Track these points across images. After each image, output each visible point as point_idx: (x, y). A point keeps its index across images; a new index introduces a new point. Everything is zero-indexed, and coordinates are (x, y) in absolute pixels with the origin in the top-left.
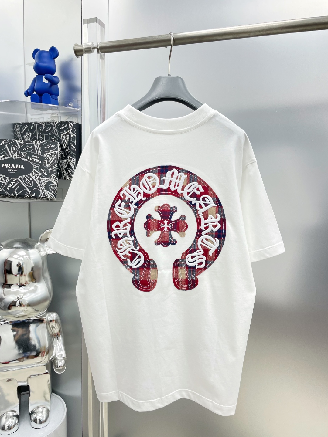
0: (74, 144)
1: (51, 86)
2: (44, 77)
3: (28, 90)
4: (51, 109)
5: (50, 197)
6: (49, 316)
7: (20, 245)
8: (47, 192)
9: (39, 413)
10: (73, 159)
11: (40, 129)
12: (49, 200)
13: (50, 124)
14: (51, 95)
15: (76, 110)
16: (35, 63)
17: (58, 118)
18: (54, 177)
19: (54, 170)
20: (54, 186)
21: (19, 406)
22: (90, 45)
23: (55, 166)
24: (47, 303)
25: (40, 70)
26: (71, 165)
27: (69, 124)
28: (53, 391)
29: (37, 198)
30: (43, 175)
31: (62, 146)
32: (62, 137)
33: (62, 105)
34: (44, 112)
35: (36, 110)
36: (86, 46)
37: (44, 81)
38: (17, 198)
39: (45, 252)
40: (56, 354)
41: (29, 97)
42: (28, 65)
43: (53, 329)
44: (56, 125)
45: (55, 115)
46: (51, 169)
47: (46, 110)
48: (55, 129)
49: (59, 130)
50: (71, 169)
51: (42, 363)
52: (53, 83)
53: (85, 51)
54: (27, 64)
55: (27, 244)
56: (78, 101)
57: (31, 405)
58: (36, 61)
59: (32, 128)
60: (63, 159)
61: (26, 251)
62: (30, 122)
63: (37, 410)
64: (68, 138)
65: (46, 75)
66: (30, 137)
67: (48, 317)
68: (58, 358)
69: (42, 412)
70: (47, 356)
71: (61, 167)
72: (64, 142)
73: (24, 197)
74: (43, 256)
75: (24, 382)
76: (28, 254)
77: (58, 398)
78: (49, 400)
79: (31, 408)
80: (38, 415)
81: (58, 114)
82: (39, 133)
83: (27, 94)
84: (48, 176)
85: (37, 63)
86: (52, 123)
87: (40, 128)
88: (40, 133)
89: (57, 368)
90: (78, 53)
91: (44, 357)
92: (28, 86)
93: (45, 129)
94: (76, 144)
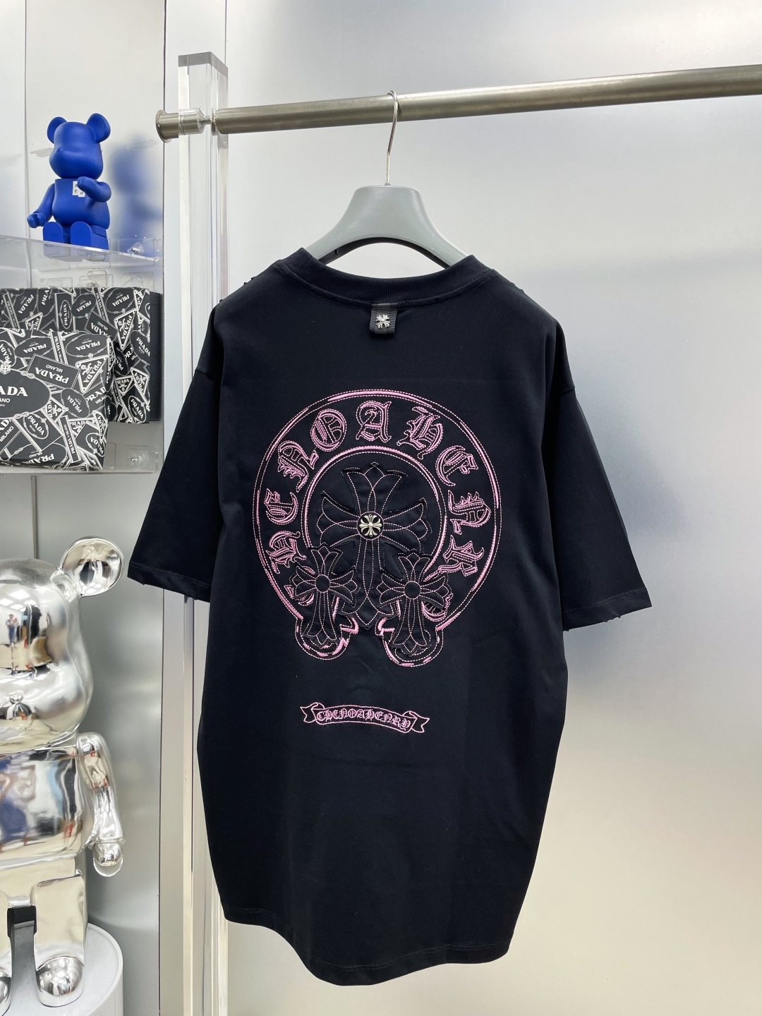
0: (144, 340)
1: (92, 204)
2: (75, 183)
3: (38, 214)
4: (90, 257)
5: (89, 463)
6: (84, 741)
7: (14, 574)
8: (81, 452)
9: (58, 970)
10: (143, 376)
11: (63, 305)
12: (86, 470)
13: (88, 293)
14: (90, 224)
15: (150, 261)
16: (56, 151)
17: (107, 280)
18: (97, 415)
19: (99, 401)
20: (98, 438)
21: (10, 954)
22: (195, 115)
23: (101, 392)
24: (79, 712)
25: (67, 168)
26: (139, 388)
27: (135, 294)
28: (93, 917)
29: (57, 465)
30: (72, 412)
31: (116, 345)
32: (116, 323)
33: (116, 249)
34: (73, 265)
35: (53, 260)
36: (185, 116)
37: (74, 194)
38: (11, 464)
39: (75, 593)
40: (98, 832)
41: (40, 229)
42: (35, 155)
43: (92, 774)
44: (102, 295)
45: (98, 273)
46: (91, 398)
47: (78, 259)
48: (100, 304)
49: (109, 306)
50: (137, 399)
51: (66, 854)
52: (97, 197)
53: (183, 129)
54: (32, 153)
55: (31, 574)
56: (155, 242)
57: (40, 952)
58: (58, 147)
59: (45, 302)
60: (119, 374)
61: (30, 589)
62: (39, 288)
63: (55, 964)
64: (132, 326)
65: (81, 178)
66: (39, 323)
67: (81, 744)
68: (105, 839)
69: (65, 968)
70: (79, 835)
71: (113, 393)
72: (121, 336)
73: (27, 463)
74: (70, 601)
75: (25, 898)
76: (34, 597)
77: (101, 934)
78: (81, 938)
79: (39, 961)
80: (56, 976)
81: (106, 270)
82: (61, 314)
83: (34, 221)
84: (83, 414)
85: (58, 151)
86: (93, 292)
87: (65, 303)
88: (63, 313)
89: (103, 865)
90: (165, 132)
91: (72, 839)
92: (36, 204)
93: (77, 305)
94: (149, 340)
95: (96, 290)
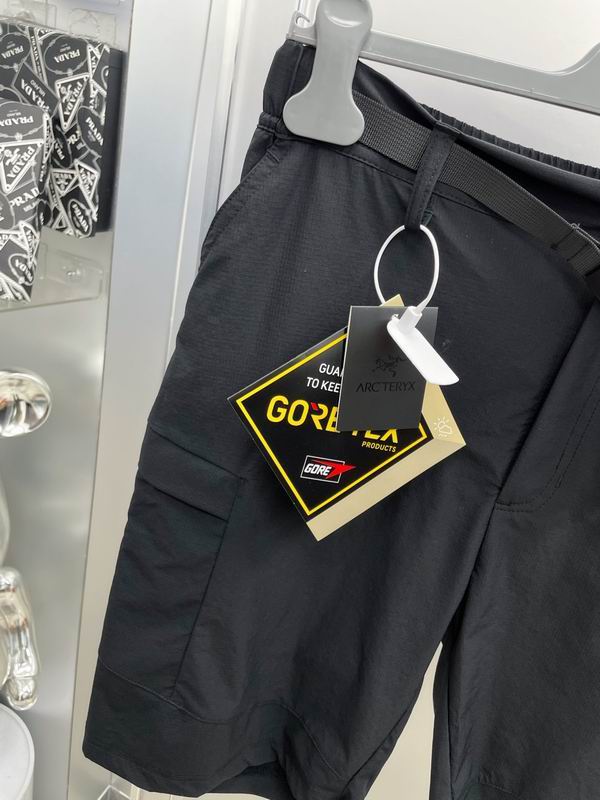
0: (96, 120)
5: (12, 297)
10: (91, 173)
13: (19, 34)
19: (29, 207)
20: (25, 261)
23: (31, 194)
26: (84, 189)
27: (89, 51)
32: (57, 88)
40: (12, 669)
44: (40, 40)
46: (18, 201)
48: (36, 54)
49: (50, 61)
50: (81, 204)
60: (58, 164)
64: (81, 99)
68: (19, 676)
71: (49, 193)
72: (64, 110)
86: (27, 33)
94: (103, 122)
95: (32, 32)
